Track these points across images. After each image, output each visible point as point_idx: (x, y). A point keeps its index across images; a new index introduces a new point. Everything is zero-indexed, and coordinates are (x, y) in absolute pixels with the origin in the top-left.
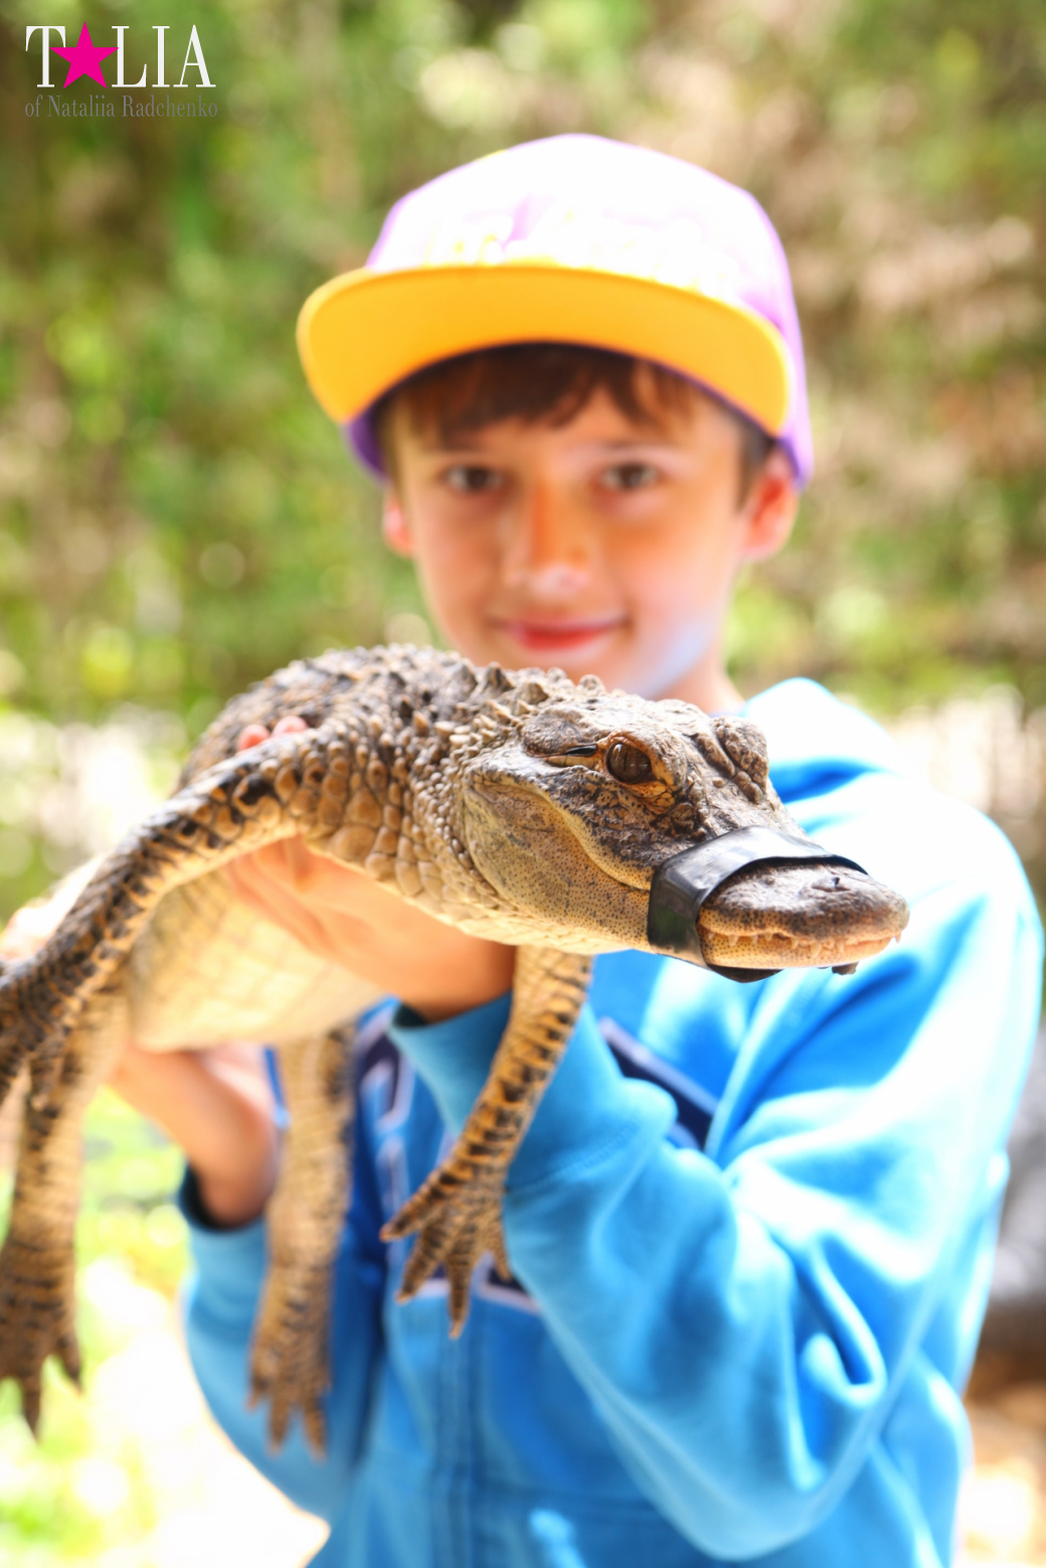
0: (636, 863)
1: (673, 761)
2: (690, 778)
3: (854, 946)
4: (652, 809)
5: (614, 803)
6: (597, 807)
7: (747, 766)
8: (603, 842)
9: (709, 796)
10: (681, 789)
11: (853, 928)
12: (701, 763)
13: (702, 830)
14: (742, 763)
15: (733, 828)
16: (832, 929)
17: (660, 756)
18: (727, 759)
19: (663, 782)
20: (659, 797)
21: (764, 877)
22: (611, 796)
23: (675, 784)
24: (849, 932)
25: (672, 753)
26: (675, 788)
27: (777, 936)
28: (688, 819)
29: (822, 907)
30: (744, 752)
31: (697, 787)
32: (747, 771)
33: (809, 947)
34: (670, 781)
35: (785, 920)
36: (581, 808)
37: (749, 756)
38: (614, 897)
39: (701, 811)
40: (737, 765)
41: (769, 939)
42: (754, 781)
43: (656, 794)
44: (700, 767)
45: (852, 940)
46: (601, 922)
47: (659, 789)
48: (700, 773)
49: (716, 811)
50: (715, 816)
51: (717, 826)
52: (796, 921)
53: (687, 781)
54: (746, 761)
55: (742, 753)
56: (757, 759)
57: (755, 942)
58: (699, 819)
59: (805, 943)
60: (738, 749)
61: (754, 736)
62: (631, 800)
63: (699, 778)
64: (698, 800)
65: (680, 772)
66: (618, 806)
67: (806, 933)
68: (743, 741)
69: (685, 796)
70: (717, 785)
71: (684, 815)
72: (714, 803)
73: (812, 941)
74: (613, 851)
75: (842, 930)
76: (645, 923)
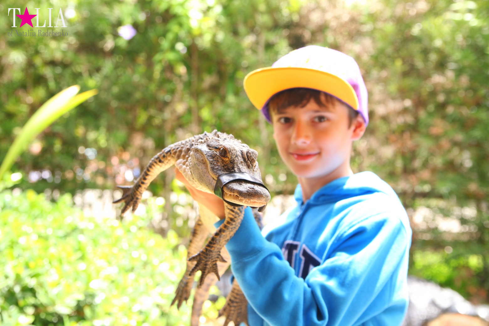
0: (216, 173)
1: (232, 154)
2: (235, 159)
3: (252, 202)
4: (224, 163)
5: (217, 160)
6: (213, 160)
7: (250, 160)
8: (211, 168)
9: (238, 164)
10: (232, 160)
11: (252, 198)
12: (240, 157)
13: (233, 170)
14: (250, 159)
15: (240, 172)
16: (248, 197)
17: (229, 152)
18: (246, 157)
19: (228, 158)
20: (227, 161)
21: (240, 183)
22: (217, 158)
23: (231, 159)
24: (251, 198)
25: (233, 152)
26: (230, 160)
27: (237, 195)
28: (231, 167)
29: (247, 191)
30: (251, 157)
31: (236, 161)
32: (250, 161)
33: (242, 200)
34: (230, 158)
35: (238, 192)
36: (210, 160)
37: (252, 158)
38: (211, 180)
39: (235, 166)
40: (248, 159)
41: (235, 196)
42: (251, 164)
43: (227, 160)
44: (239, 157)
45: (252, 200)
46: (207, 186)
47: (227, 159)
48: (238, 158)
49: (238, 167)
50: (237, 168)
51: (237, 170)
52: (241, 193)
53: (234, 159)
54: (251, 159)
55: (250, 157)
56: (253, 159)
57: (232, 196)
58: (233, 168)
59: (241, 198)
60: (250, 156)
61: (255, 154)
62: (221, 160)
63: (237, 159)
64: (235, 164)
65: (233, 157)
66: (218, 161)
67: (242, 196)
68: (252, 155)
69: (232, 162)
70: (241, 162)
71: (231, 166)
72: (239, 165)
73: (243, 199)
74: (213, 170)
75: (250, 198)
76: (214, 187)
